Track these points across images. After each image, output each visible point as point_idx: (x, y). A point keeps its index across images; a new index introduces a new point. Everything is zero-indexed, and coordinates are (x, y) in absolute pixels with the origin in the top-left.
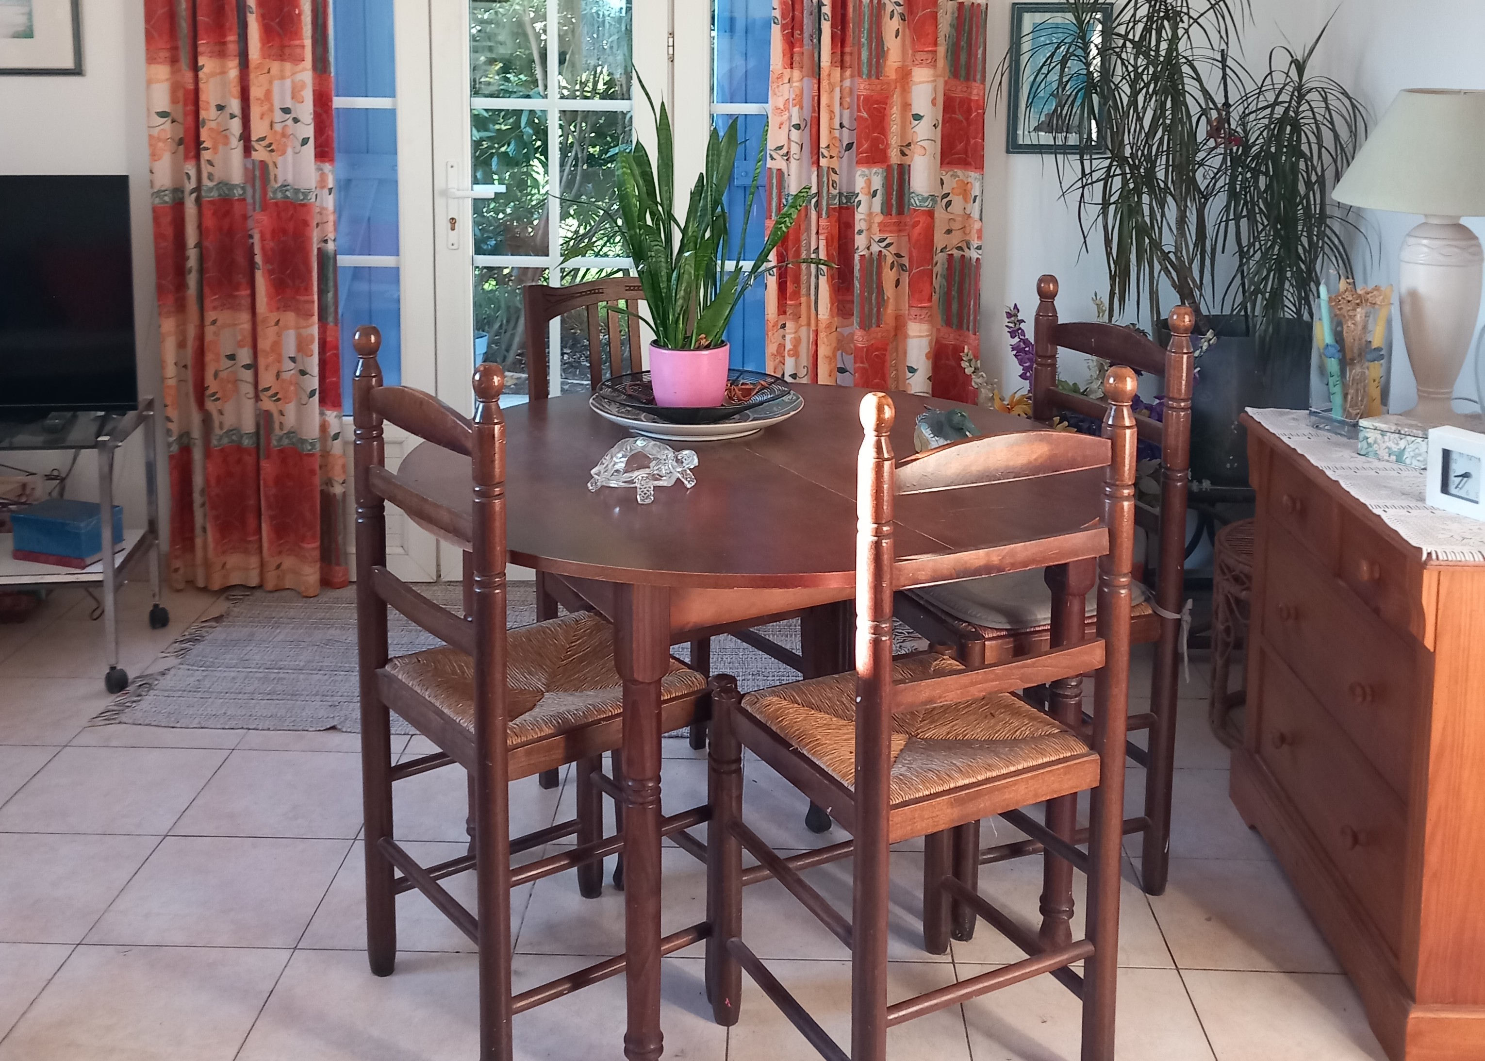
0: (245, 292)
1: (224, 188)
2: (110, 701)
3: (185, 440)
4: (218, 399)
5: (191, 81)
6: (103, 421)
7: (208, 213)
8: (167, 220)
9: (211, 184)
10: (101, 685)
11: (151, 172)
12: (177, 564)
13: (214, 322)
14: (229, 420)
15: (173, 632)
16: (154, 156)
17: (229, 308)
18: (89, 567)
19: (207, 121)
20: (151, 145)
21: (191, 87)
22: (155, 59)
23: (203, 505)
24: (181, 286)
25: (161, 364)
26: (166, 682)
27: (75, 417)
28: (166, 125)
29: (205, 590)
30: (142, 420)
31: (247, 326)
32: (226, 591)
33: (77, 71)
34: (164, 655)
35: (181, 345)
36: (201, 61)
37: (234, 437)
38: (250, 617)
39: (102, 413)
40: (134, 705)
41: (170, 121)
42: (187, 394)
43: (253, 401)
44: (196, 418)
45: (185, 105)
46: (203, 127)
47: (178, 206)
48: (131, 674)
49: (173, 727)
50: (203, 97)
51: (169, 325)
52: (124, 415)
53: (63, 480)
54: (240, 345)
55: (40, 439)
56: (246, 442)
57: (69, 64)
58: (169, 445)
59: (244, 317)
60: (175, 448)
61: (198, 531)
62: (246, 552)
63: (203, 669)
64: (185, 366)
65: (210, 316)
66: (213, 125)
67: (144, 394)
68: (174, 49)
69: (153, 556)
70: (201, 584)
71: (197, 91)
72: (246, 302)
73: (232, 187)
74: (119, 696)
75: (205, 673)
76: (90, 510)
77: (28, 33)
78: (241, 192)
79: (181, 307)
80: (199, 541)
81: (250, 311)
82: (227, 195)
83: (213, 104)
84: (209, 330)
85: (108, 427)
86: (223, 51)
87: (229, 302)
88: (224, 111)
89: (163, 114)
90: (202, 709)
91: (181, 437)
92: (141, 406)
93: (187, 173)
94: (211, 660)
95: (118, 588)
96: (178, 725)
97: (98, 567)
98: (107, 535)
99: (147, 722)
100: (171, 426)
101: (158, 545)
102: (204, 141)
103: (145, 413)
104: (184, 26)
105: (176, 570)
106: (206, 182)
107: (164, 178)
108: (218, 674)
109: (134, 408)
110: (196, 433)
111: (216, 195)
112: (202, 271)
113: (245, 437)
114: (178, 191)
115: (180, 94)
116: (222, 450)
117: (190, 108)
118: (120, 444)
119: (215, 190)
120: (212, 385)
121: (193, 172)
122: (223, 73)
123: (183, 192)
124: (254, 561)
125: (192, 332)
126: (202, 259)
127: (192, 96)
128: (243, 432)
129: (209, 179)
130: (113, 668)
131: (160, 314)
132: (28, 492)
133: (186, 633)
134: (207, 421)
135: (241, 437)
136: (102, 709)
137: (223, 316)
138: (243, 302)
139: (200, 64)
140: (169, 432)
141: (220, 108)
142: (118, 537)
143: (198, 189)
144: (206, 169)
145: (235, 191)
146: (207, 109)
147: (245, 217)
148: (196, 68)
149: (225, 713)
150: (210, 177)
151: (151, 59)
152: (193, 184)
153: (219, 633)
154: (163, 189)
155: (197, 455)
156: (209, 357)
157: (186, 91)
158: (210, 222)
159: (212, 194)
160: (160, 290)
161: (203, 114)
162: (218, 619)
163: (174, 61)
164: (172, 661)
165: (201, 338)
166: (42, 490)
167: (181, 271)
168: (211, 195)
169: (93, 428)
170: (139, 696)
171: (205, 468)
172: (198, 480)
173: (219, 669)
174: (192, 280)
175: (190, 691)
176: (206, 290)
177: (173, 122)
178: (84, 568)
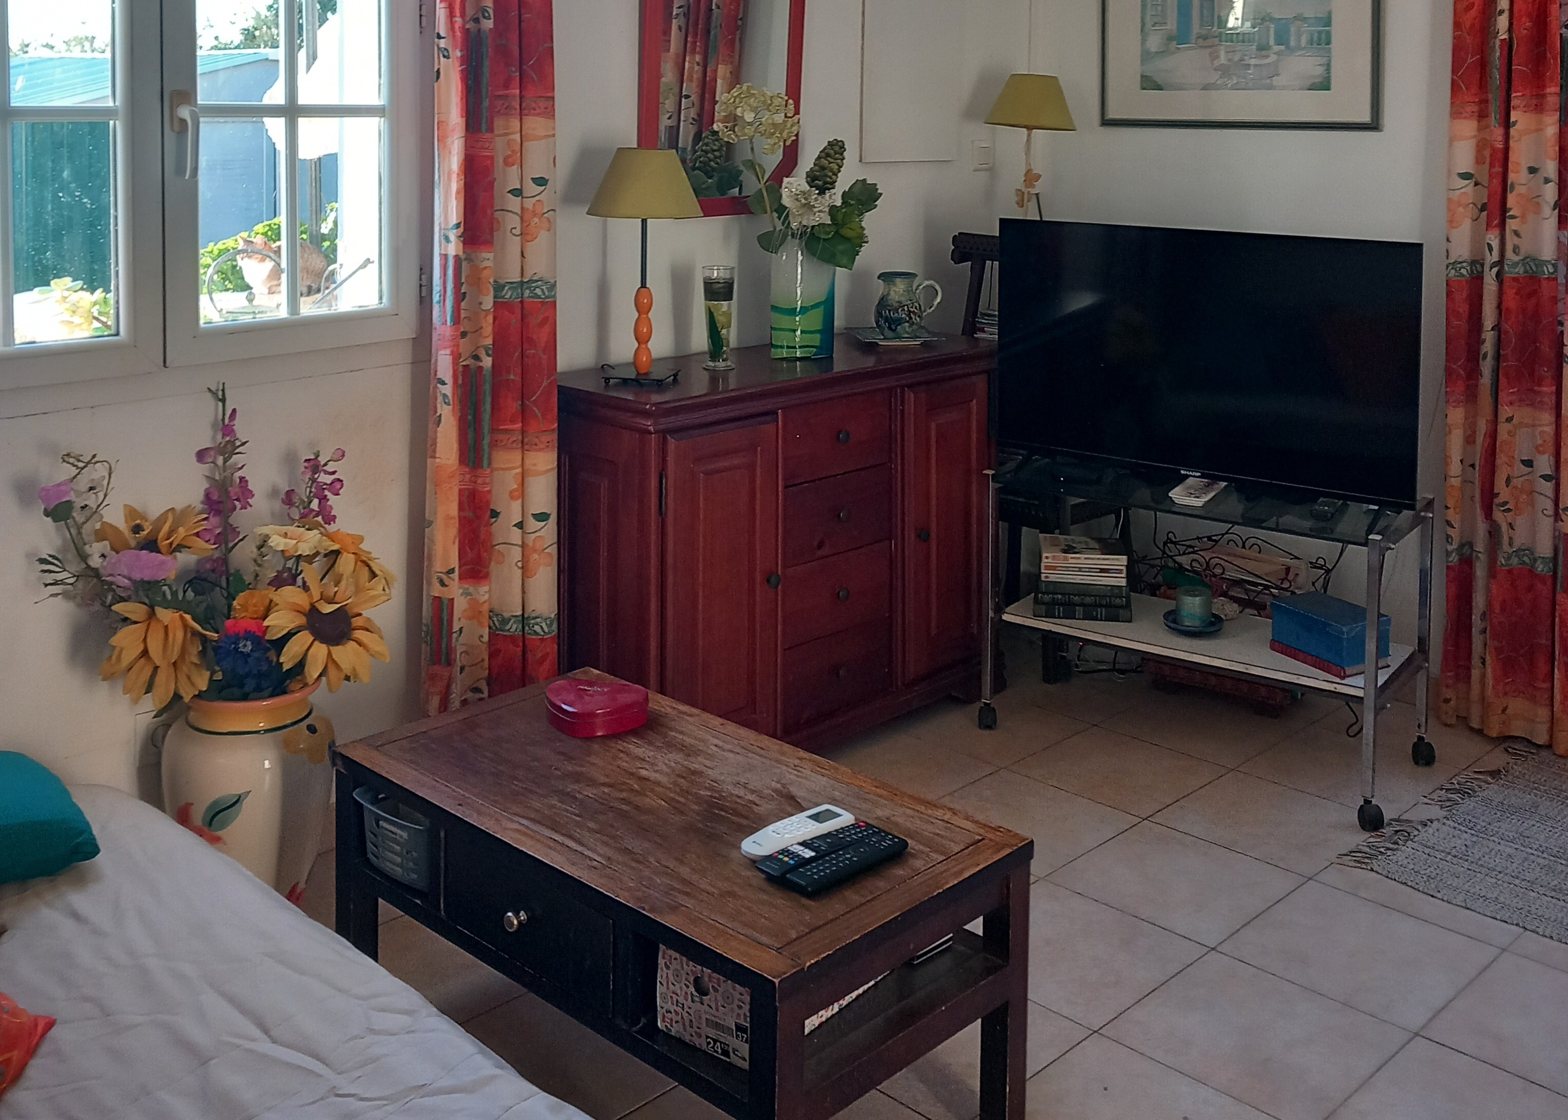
0: (1548, 389)
1: (1532, 264)
2: (1361, 839)
3: (1466, 550)
4: (1509, 510)
5: (1500, 138)
6: (1377, 515)
7: (1510, 293)
8: (1462, 296)
9: (1516, 259)
10: (1353, 817)
11: (1448, 240)
12: (1449, 693)
13: (1509, 420)
14: (1521, 538)
15: (1439, 775)
16: (1452, 222)
17: (1527, 405)
18: (1349, 678)
19: (1516, 186)
20: (1449, 210)
21: (1500, 146)
22: (1461, 113)
23: (1484, 631)
24: (1473, 373)
25: (1445, 460)
26: (1426, 834)
27: (1345, 506)
28: (1467, 187)
29: (1479, 732)
30: (1418, 521)
31: (1550, 430)
32: (1505, 740)
33: (1374, 125)
34: (1426, 800)
35: (1469, 440)
36: (1514, 116)
37: (1526, 559)
38: (1534, 783)
39: (1376, 508)
40: (1389, 853)
41: (1473, 184)
42: (1472, 498)
43: (1552, 519)
44: (1482, 527)
45: (1492, 165)
46: (1511, 192)
47: (1477, 280)
48: (1388, 814)
49: (1432, 896)
50: (1512, 157)
51: (1457, 415)
52: (1399, 513)
53: (1328, 571)
54: (1538, 449)
55: (1308, 524)
56: (1540, 567)
57: (1366, 118)
58: (1448, 554)
59: (1547, 418)
60: (1454, 558)
61: (1476, 661)
62: (1533, 699)
63: (1473, 832)
64: (1473, 466)
65: (1505, 411)
66: (1522, 190)
67: (1423, 492)
68: (1484, 102)
69: (1421, 680)
70: (1475, 725)
71: (1506, 149)
72: (1550, 400)
73: (1541, 263)
74: (1372, 836)
75: (1474, 839)
76: (1357, 613)
77: (1324, 85)
78: (1551, 270)
79: (1471, 396)
80: (1475, 673)
81: (1554, 412)
82: (1536, 273)
83: (1525, 165)
84: (1503, 429)
85: (1381, 524)
86: (1541, 105)
87: (1529, 398)
88: (1538, 175)
89: (1465, 176)
90: (1469, 884)
91: (1462, 546)
92: (1419, 506)
93: (1488, 244)
94: (1484, 824)
95: (1379, 709)
96: (1439, 895)
97: (1359, 681)
98: (1371, 646)
99: (1403, 879)
100: (1450, 531)
101: (1427, 668)
102: (1511, 209)
103: (1423, 514)
104: (1496, 76)
105: (1447, 701)
106: (1509, 254)
107: (1462, 250)
108: (1491, 845)
109: (1412, 507)
110: (1480, 546)
111: (1521, 271)
112: (1498, 357)
113: (1539, 562)
114: (1476, 263)
115: (1487, 153)
116: (1510, 572)
117: (1498, 169)
118: (1393, 546)
119: (1520, 265)
120: (1503, 492)
121: (1495, 244)
122: (1539, 130)
123: (1482, 265)
124: (1543, 713)
125: (1482, 427)
126: (1499, 343)
127: (1500, 155)
128: (1537, 555)
129: (1514, 252)
130: (1367, 802)
131: (1447, 402)
132: (1291, 577)
133: (1454, 781)
134: (1494, 533)
135: (1535, 560)
136: (1353, 847)
137: (1521, 414)
138: (1546, 399)
139: (1512, 119)
140: (1448, 539)
141: (1532, 170)
142: (1382, 651)
143: (1500, 262)
144: (1510, 240)
145: (1545, 268)
146: (1517, 172)
147: (1555, 300)
148: (1507, 124)
149: (1497, 898)
150: (1516, 250)
151: (1456, 113)
152: (1495, 257)
153: (1493, 791)
154: (1460, 260)
155: (1480, 571)
156: (1501, 459)
157: (1494, 150)
158: (1511, 302)
159: (1517, 270)
160: (1449, 373)
161: (1512, 177)
162: (1495, 774)
163: (1482, 115)
164: (1436, 812)
165: (1493, 435)
166: (1305, 579)
167: (1474, 356)
168: (1514, 270)
169: (1365, 522)
170: (1396, 843)
171: (1488, 589)
172: (1479, 601)
173: (1492, 838)
174: (1487, 367)
175: (1455, 856)
176: (1503, 381)
177: (1476, 184)
178: (1343, 678)
